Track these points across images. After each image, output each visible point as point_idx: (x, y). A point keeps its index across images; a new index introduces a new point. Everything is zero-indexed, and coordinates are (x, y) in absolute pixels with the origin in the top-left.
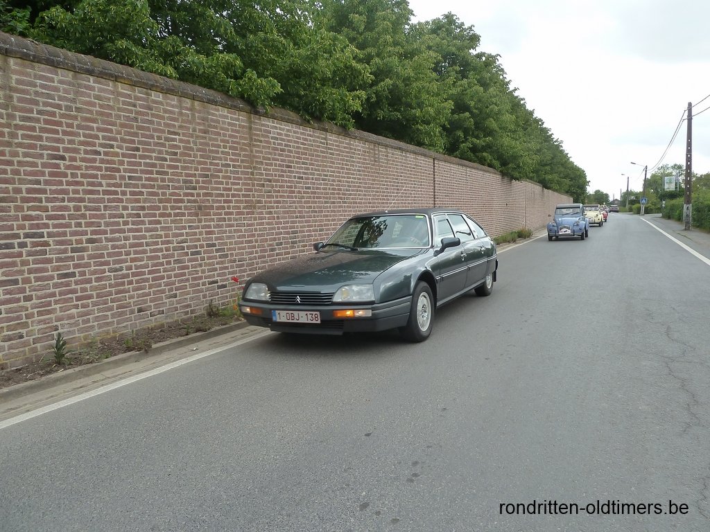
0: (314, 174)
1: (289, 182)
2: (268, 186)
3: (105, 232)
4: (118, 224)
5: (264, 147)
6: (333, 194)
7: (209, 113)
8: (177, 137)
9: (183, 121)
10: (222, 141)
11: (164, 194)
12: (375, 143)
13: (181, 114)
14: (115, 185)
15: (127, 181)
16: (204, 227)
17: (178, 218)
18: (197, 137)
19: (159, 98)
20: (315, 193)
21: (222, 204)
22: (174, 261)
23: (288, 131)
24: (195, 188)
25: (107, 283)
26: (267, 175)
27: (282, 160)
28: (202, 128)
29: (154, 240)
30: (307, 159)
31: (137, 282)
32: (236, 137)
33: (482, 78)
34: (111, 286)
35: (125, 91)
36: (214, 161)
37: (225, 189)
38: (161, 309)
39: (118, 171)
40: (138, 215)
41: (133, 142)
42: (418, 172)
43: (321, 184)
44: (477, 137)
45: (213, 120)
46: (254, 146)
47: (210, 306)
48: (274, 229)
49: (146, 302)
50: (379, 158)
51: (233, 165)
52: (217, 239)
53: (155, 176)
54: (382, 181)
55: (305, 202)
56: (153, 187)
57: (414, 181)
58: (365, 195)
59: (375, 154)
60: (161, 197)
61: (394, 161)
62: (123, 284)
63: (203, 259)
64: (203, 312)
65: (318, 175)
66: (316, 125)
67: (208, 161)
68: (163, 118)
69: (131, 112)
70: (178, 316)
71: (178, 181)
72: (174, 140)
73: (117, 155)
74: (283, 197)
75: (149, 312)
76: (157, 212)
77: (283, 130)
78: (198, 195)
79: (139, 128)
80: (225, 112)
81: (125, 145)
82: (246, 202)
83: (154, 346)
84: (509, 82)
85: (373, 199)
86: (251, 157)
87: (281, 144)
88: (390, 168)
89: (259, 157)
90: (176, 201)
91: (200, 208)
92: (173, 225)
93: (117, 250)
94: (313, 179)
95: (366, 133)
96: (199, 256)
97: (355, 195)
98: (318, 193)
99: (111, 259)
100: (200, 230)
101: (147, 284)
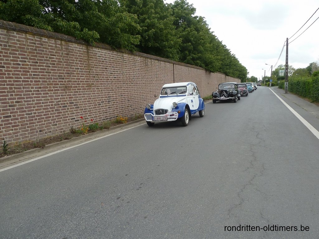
0: (118, 72)
1: (106, 75)
2: (97, 77)
3: (24, 98)
4: (29, 94)
5: (94, 60)
6: (127, 80)
7: (69, 46)
8: (55, 57)
9: (57, 50)
10: (75, 58)
11: (49, 81)
12: (146, 57)
13: (56, 47)
14: (27, 78)
15: (33, 76)
16: (68, 95)
17: (56, 92)
18: (64, 57)
19: (46, 40)
20: (118, 80)
21: (76, 85)
22: (55, 110)
23: (105, 53)
24: (63, 79)
25: (25, 119)
26: (96, 72)
27: (103, 66)
28: (66, 52)
29: (46, 101)
30: (114, 65)
31: (39, 119)
32: (81, 56)
33: (197, 27)
34: (27, 121)
35: (30, 38)
36: (72, 67)
37: (77, 79)
38: (50, 130)
39: (29, 72)
40: (38, 91)
41: (35, 59)
42: (166, 70)
43: (121, 76)
44: (195, 54)
45: (70, 49)
46: (90, 60)
47: (72, 129)
48: (100, 95)
49: (43, 127)
50: (147, 64)
51: (80, 68)
52: (74, 100)
53: (45, 74)
54: (149, 74)
55: (114, 84)
56: (45, 78)
57: (164, 74)
58: (142, 80)
59: (146, 62)
60: (48, 83)
61: (155, 65)
62: (33, 120)
63: (68, 109)
64: (69, 131)
65: (119, 72)
66: (118, 50)
67: (69, 67)
68: (48, 49)
69: (33, 46)
70: (58, 133)
71: (56, 76)
72: (53, 58)
73: (28, 65)
74: (104, 82)
75: (44, 132)
76: (47, 89)
77: (103, 53)
78: (65, 82)
79: (37, 53)
80: (76, 46)
81: (31, 61)
82: (87, 84)
83: (46, 146)
84: (210, 29)
85: (145, 82)
86: (89, 65)
87: (102, 59)
88: (153, 68)
89: (92, 65)
90: (55, 84)
91: (66, 87)
92: (54, 95)
93: (29, 106)
94: (117, 74)
95: (141, 53)
96: (66, 108)
97: (137, 80)
98: (120, 80)
99: (27, 110)
100: (67, 96)
101: (43, 120)
